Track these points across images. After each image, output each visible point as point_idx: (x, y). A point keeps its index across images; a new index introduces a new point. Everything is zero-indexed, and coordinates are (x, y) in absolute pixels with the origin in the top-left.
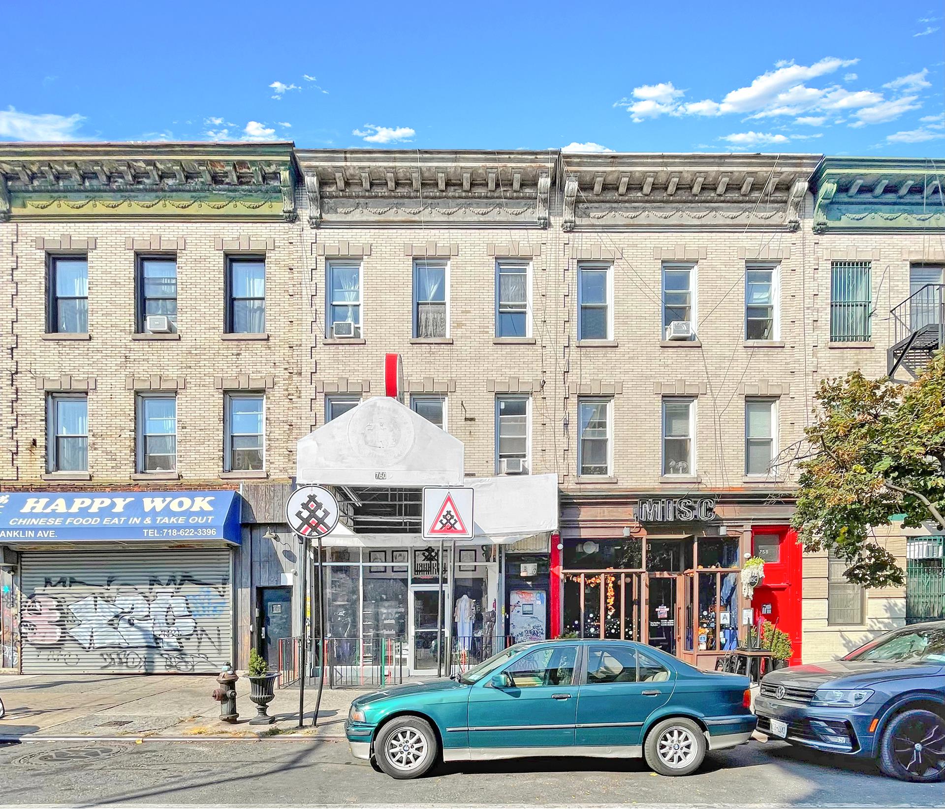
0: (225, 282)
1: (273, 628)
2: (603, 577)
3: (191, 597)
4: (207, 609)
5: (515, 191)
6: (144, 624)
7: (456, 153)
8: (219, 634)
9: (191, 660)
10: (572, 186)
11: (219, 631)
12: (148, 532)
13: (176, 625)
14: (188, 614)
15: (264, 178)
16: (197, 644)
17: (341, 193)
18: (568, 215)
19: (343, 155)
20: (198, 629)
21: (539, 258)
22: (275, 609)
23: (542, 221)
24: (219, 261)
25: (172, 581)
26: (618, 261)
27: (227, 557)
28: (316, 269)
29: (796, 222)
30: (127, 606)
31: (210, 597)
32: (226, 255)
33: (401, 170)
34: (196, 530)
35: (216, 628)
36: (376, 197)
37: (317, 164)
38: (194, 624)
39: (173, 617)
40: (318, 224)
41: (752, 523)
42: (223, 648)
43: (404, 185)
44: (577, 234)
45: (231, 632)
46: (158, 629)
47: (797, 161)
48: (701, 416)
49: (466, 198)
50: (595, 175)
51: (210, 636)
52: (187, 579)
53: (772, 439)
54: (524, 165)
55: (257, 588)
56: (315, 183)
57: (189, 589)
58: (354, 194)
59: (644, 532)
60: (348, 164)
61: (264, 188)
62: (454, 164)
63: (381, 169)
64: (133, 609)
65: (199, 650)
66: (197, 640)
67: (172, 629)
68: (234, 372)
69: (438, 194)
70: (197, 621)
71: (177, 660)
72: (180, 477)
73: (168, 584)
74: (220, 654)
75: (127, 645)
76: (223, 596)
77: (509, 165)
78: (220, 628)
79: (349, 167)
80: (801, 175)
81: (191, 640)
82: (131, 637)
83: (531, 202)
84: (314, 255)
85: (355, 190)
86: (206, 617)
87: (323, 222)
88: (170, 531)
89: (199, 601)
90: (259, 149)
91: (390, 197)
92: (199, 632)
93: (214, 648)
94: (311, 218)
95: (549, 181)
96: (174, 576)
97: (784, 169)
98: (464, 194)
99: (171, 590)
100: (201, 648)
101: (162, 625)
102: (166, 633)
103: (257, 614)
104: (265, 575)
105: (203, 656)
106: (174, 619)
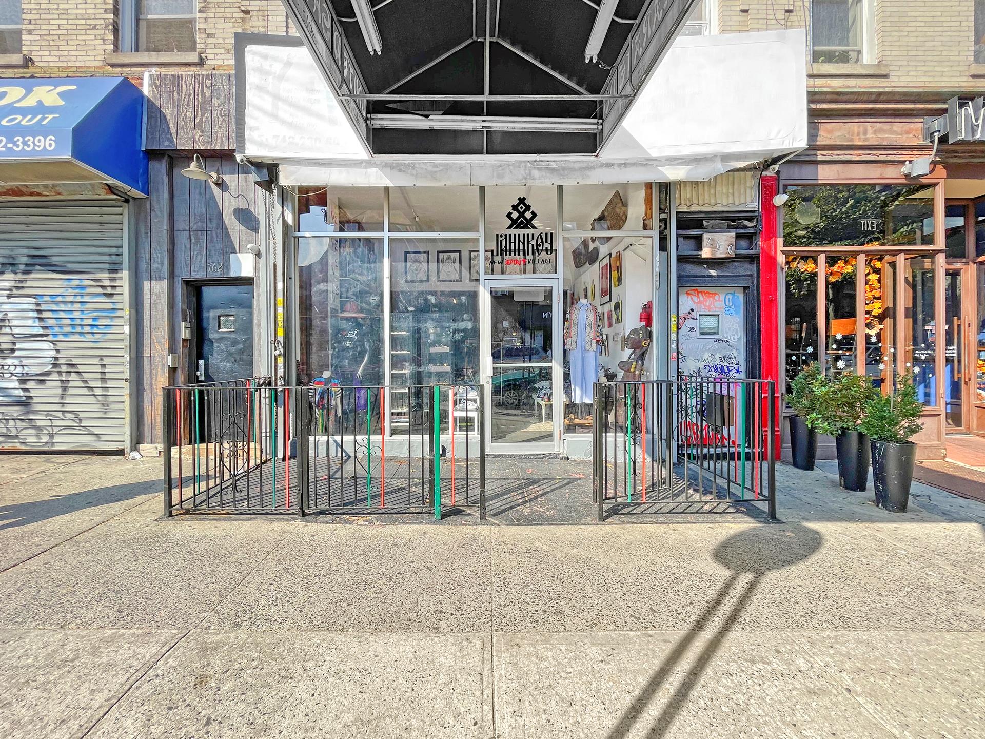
1: (220, 362)
3: (48, 299)
4: (78, 322)
8: (103, 373)
9: (48, 423)
11: (103, 365)
13: (17, 353)
14: (41, 331)
16: (59, 392)
20: (62, 361)
22: (224, 325)
27: (119, 218)
31: (86, 298)
35: (97, 360)
38: (53, 353)
39: (10, 338)
42: (111, 399)
45: (127, 369)
51: (86, 376)
52: (39, 262)
55: (187, 283)
57: (41, 280)
65: (63, 405)
66: (58, 384)
67: (9, 361)
70: (60, 346)
71: (19, 424)
74: (105, 411)
78: (106, 361)
81: (49, 384)
86: (77, 337)
89: (62, 307)
92: (64, 369)
93: (93, 399)
99: (7, 285)
100: (68, 399)
103: (184, 332)
104: (199, 258)
105: (72, 416)
106: (14, 343)
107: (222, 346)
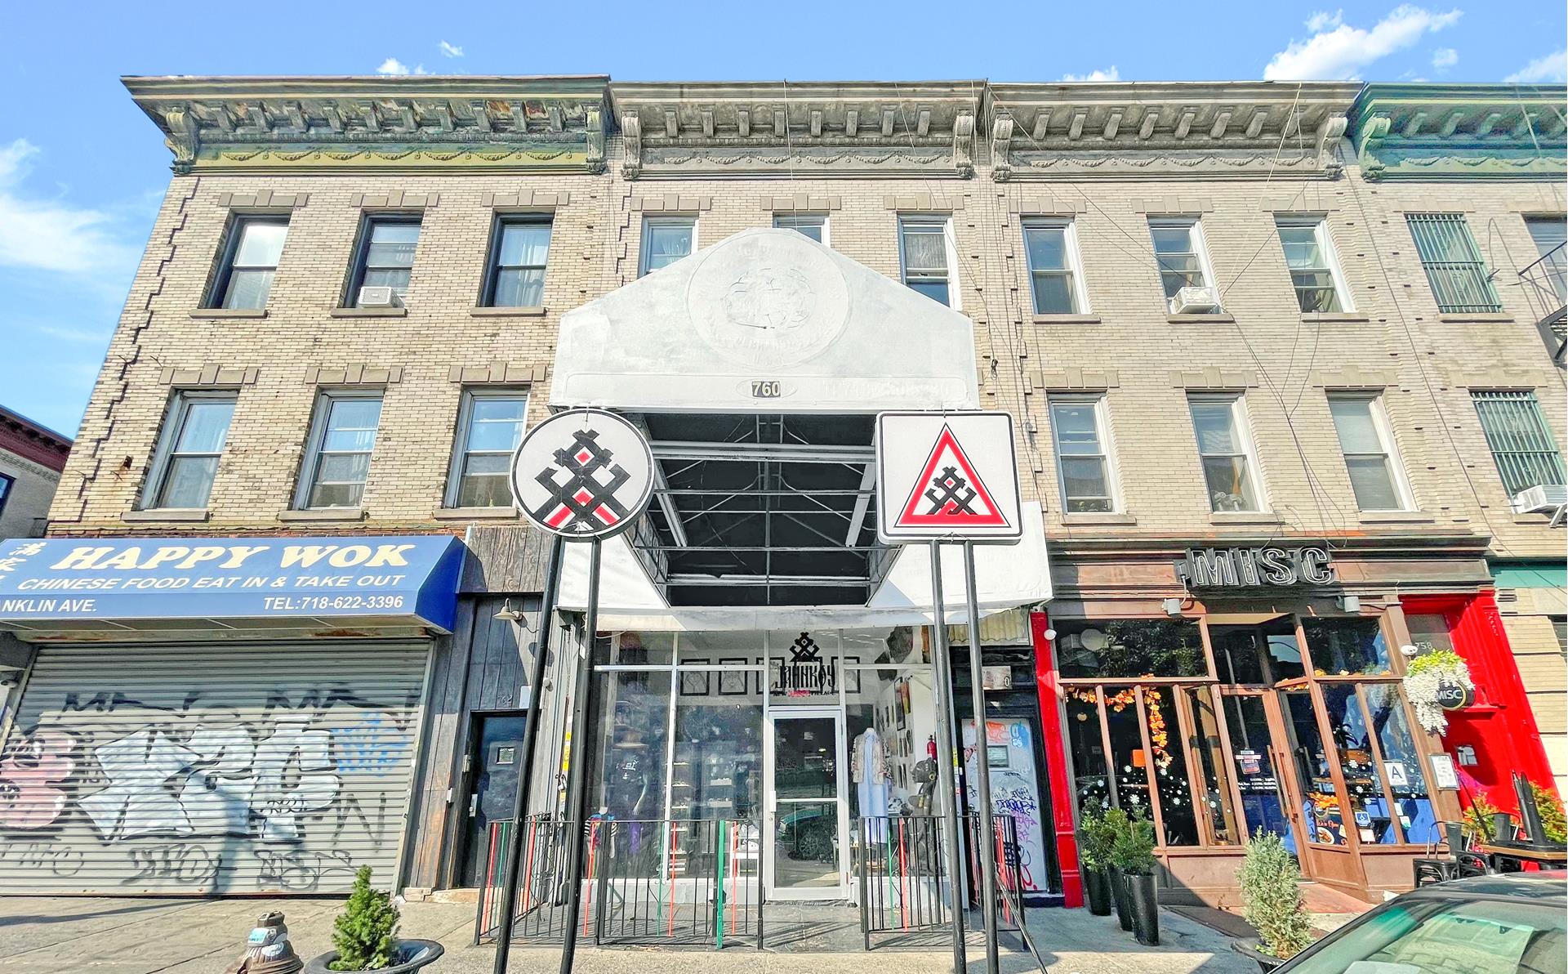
0: (490, 246)
1: (495, 795)
2: (1140, 693)
3: (342, 732)
4: (367, 755)
5: (921, 136)
6: (236, 787)
7: (838, 85)
8: (382, 808)
9: (315, 863)
10: (1003, 126)
11: (384, 800)
12: (272, 603)
13: (300, 787)
14: (329, 764)
15: (564, 125)
16: (334, 828)
17: (671, 141)
18: (999, 161)
19: (678, 90)
20: (343, 796)
21: (961, 212)
22: (504, 757)
23: (964, 168)
24: (487, 219)
25: (312, 699)
26: (1080, 215)
27: (424, 654)
28: (628, 227)
29: (1337, 167)
30: (211, 749)
31: (379, 732)
32: (497, 214)
33: (759, 109)
34: (365, 599)
35: (378, 795)
36: (721, 145)
37: (641, 100)
38: (337, 787)
39: (297, 772)
40: (635, 175)
41: (1398, 591)
42: (385, 836)
43: (761, 131)
44: (1013, 185)
45: (407, 804)
46: (262, 796)
47: (1327, 90)
48: (1257, 418)
49: (849, 145)
50: (1038, 111)
51: (364, 812)
52: (343, 696)
53: (1386, 456)
54: (935, 99)
55: (473, 714)
56: (636, 124)
57: (342, 714)
58: (690, 141)
59: (1199, 608)
60: (685, 100)
61: (563, 136)
62: (835, 99)
63: (730, 108)
64: (221, 754)
65: (335, 842)
66: (335, 820)
67: (290, 796)
68: (484, 358)
69: (810, 140)
70: (345, 779)
71: (286, 864)
72: (365, 515)
73: (302, 706)
74: (377, 850)
75: (189, 830)
76: (404, 729)
77: (914, 99)
78: (387, 795)
79: (685, 105)
80: (1335, 109)
81: (325, 820)
82: (203, 814)
83: (944, 149)
84: (627, 211)
85: (691, 137)
86: (363, 771)
87: (643, 172)
88: (316, 600)
89: (355, 740)
90: (561, 85)
91: (743, 145)
93: (366, 837)
94: (626, 167)
95: (971, 120)
96: (316, 691)
97: (1309, 101)
98: (847, 140)
99: (306, 718)
100: (341, 837)
101: (271, 788)
102: (276, 805)
103: (465, 766)
104: (491, 690)
105: (342, 855)
106: (299, 777)
107: (498, 779)
